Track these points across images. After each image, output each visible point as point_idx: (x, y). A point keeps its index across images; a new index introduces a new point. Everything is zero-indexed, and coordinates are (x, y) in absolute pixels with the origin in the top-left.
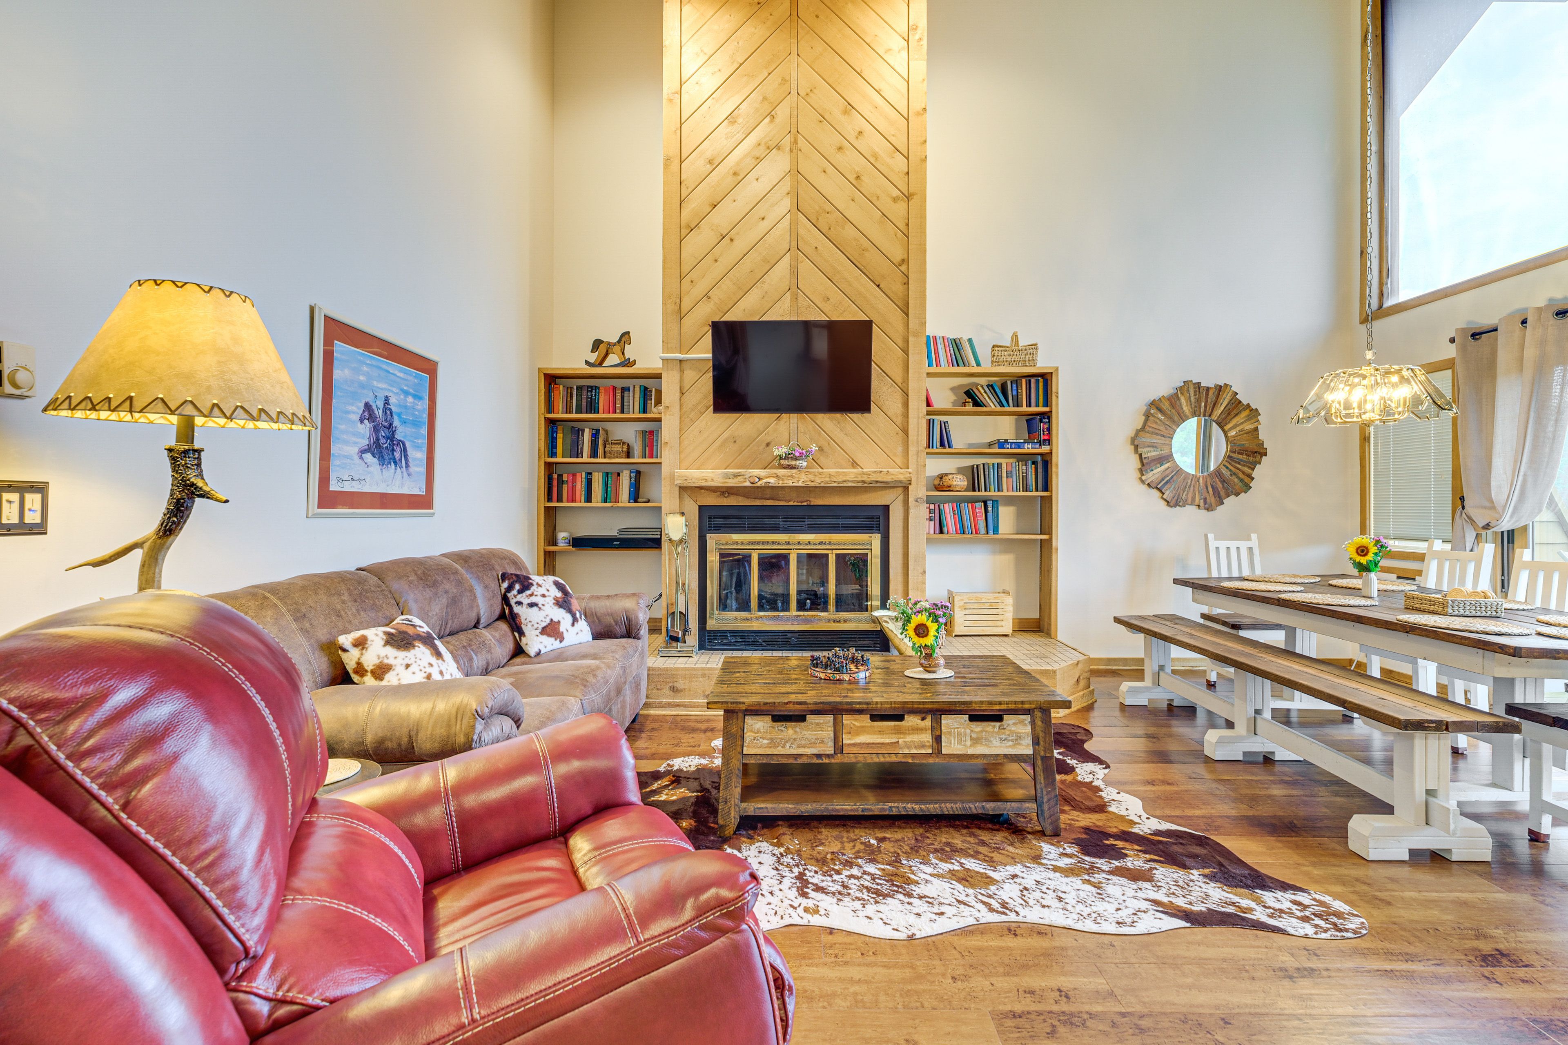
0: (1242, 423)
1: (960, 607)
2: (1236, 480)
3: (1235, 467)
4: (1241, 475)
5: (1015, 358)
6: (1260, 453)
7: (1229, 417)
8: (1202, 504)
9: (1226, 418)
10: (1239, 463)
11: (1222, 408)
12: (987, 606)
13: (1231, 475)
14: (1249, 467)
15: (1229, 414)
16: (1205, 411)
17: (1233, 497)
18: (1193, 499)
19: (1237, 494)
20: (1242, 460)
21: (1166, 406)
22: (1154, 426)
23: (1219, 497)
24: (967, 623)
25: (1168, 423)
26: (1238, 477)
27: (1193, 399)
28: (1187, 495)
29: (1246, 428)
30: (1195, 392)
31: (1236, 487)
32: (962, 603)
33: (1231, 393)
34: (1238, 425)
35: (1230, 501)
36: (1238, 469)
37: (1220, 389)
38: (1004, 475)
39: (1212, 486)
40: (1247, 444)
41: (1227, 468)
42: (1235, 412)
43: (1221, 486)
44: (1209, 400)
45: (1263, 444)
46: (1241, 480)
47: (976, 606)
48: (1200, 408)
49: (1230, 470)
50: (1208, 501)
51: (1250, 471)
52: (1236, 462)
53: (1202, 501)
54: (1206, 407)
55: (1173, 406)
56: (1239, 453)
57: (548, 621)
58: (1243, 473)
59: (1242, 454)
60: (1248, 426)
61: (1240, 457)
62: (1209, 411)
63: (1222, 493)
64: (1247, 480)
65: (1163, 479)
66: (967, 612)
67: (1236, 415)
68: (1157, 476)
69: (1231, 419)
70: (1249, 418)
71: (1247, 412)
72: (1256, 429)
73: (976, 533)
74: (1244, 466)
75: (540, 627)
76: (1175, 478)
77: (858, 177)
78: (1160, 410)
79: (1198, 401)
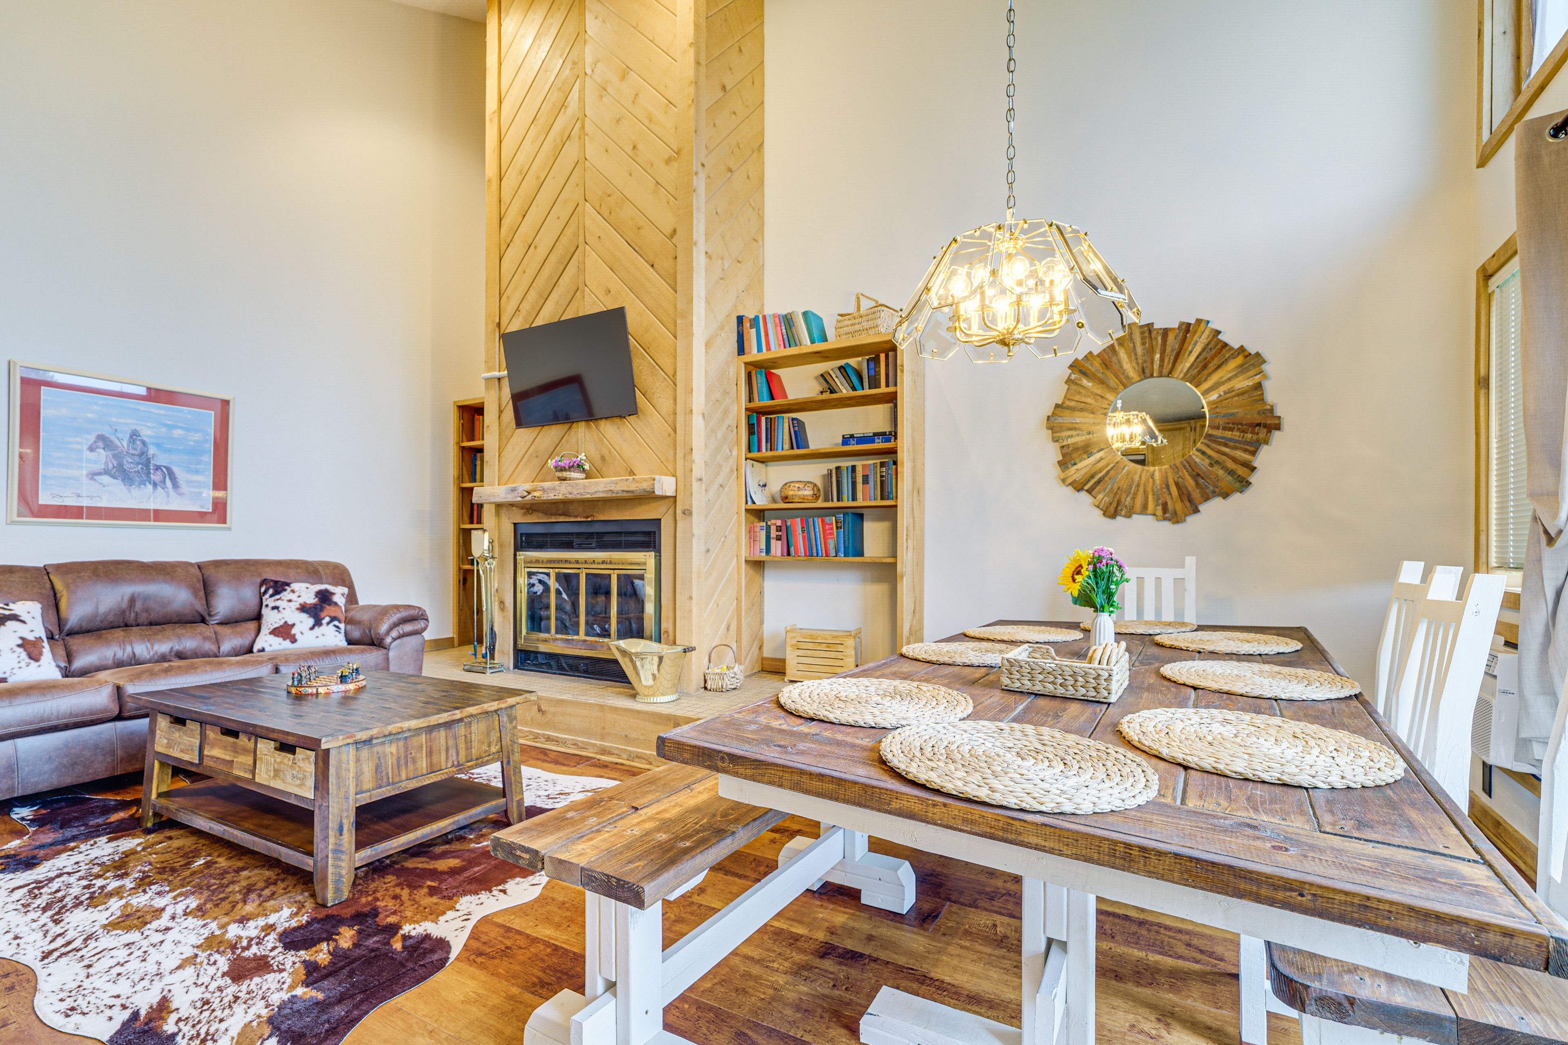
0: (1230, 379)
1: (792, 646)
2: (1221, 472)
3: (1219, 452)
4: (1230, 464)
5: (857, 327)
6: (1265, 426)
7: (1206, 372)
8: (1159, 512)
9: (1199, 373)
10: (1226, 445)
11: (1192, 358)
12: (823, 647)
13: (1211, 465)
14: (1245, 451)
15: (1205, 367)
16: (1161, 366)
17: (1218, 501)
18: (1145, 507)
19: (1225, 495)
20: (1230, 440)
21: (1096, 366)
22: (1077, 398)
23: (1190, 501)
24: (801, 667)
25: (1099, 392)
26: (1224, 468)
27: (1139, 350)
28: (1134, 498)
29: (1238, 386)
30: (1143, 338)
31: (1222, 484)
32: (794, 642)
33: (1207, 333)
34: (1223, 383)
35: (1213, 508)
36: (1224, 454)
37: (1186, 329)
38: (859, 480)
39: (1177, 485)
40: (1240, 412)
41: (1203, 453)
42: (1216, 362)
43: (1192, 483)
44: (1168, 349)
45: (1271, 410)
46: (1231, 473)
47: (810, 646)
48: (1152, 363)
49: (1209, 457)
50: (1170, 506)
51: (1246, 457)
52: (1220, 444)
53: (1160, 508)
54: (1162, 360)
55: (1106, 365)
56: (1224, 429)
57: (281, 623)
58: (1234, 460)
59: (1231, 429)
60: (1243, 383)
61: (1228, 434)
62: (1167, 366)
63: (1196, 495)
64: (1241, 471)
65: (1092, 477)
66: (801, 652)
67: (1219, 367)
68: (1083, 472)
69: (1209, 375)
70: (1242, 369)
71: (1240, 360)
72: (1259, 386)
73: (827, 556)
74: (1235, 448)
75: (272, 628)
76: (1112, 473)
77: (634, 147)
78: (1084, 373)
79: (1150, 352)
